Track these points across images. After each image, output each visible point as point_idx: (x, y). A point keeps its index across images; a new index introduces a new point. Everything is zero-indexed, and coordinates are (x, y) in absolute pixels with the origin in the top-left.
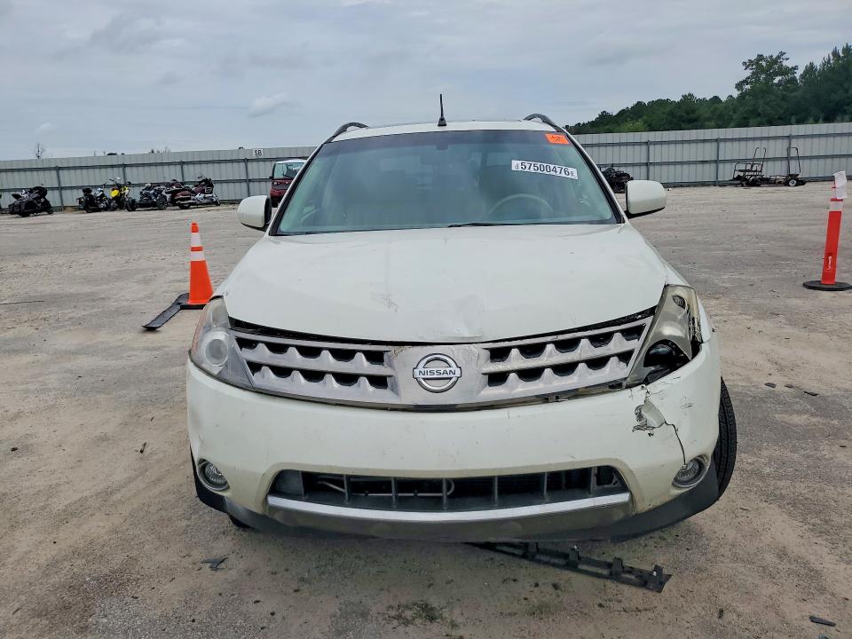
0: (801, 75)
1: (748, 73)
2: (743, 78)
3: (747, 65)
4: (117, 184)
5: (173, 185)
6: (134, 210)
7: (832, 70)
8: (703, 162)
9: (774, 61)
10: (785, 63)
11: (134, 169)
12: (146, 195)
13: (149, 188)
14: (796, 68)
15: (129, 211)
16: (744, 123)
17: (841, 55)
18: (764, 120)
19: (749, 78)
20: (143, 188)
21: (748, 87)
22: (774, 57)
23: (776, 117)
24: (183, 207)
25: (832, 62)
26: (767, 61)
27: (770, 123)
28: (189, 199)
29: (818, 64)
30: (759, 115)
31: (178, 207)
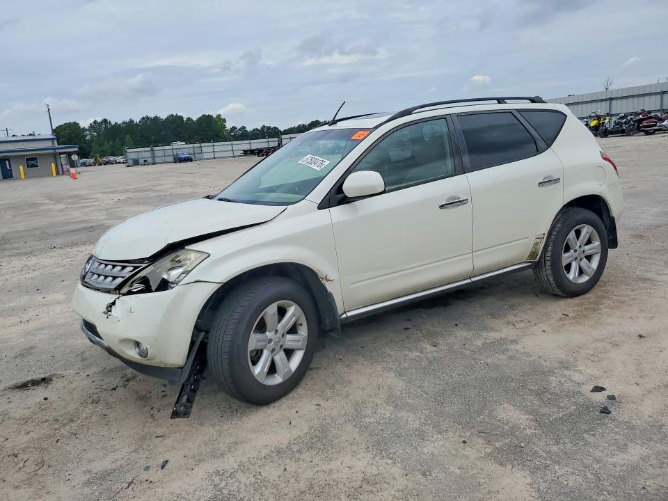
4: (597, 116)
5: (640, 114)
6: (606, 136)
11: (619, 101)
12: (618, 124)
13: (622, 118)
15: (602, 137)
20: (618, 117)
24: (647, 133)
28: (655, 126)
31: (642, 133)
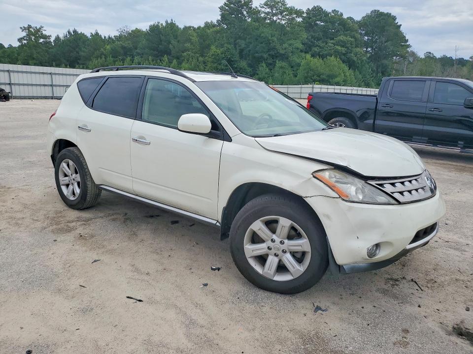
0: (54, 41)
1: (24, 34)
2: (21, 36)
3: (23, 29)
7: (68, 40)
8: (45, 85)
9: (38, 30)
10: (44, 33)
14: (50, 36)
16: (26, 63)
17: (73, 34)
18: (37, 62)
19: (25, 37)
21: (25, 42)
22: (38, 28)
23: (44, 61)
25: (68, 36)
26: (34, 29)
27: (41, 64)
29: (61, 36)
30: (34, 59)
